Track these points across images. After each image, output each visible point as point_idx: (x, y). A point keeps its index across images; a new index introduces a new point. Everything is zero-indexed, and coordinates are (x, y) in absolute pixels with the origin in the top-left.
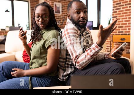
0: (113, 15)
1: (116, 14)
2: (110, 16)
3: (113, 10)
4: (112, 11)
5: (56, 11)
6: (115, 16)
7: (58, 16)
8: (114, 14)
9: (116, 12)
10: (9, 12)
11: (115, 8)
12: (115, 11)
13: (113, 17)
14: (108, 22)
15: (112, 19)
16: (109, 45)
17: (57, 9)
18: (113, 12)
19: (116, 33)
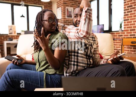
0: (124, 18)
1: (127, 17)
2: (122, 19)
3: (125, 13)
4: (123, 14)
5: (68, 15)
6: (126, 19)
7: (70, 20)
8: (125, 16)
9: (128, 15)
10: (24, 17)
11: (126, 11)
12: (126, 13)
13: (124, 20)
14: (119, 25)
15: (123, 22)
16: (120, 48)
17: (69, 14)
18: (125, 15)
19: (128, 37)
